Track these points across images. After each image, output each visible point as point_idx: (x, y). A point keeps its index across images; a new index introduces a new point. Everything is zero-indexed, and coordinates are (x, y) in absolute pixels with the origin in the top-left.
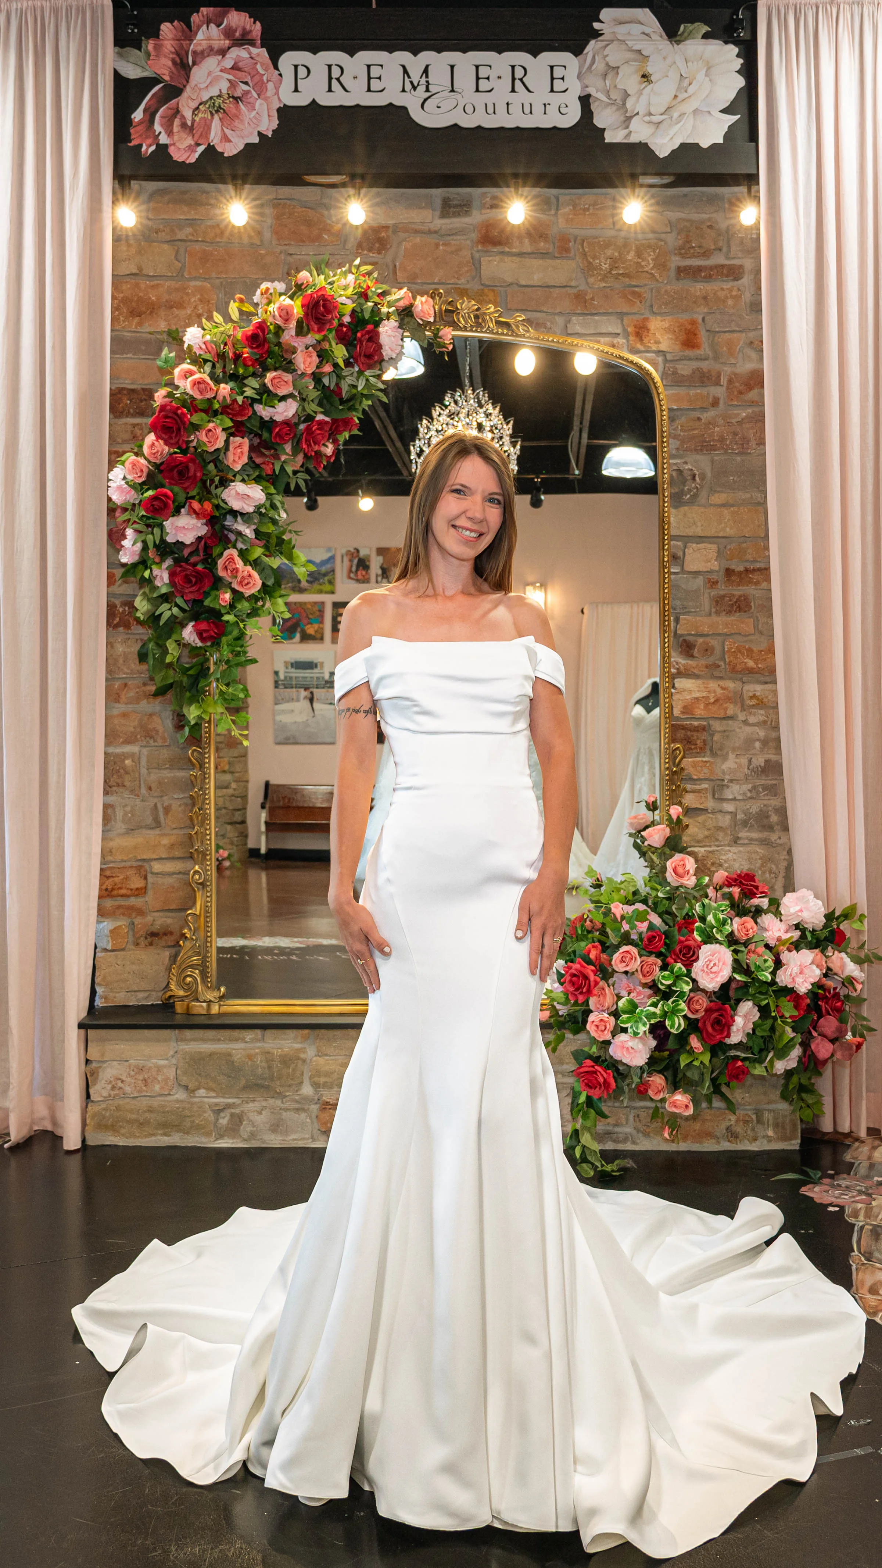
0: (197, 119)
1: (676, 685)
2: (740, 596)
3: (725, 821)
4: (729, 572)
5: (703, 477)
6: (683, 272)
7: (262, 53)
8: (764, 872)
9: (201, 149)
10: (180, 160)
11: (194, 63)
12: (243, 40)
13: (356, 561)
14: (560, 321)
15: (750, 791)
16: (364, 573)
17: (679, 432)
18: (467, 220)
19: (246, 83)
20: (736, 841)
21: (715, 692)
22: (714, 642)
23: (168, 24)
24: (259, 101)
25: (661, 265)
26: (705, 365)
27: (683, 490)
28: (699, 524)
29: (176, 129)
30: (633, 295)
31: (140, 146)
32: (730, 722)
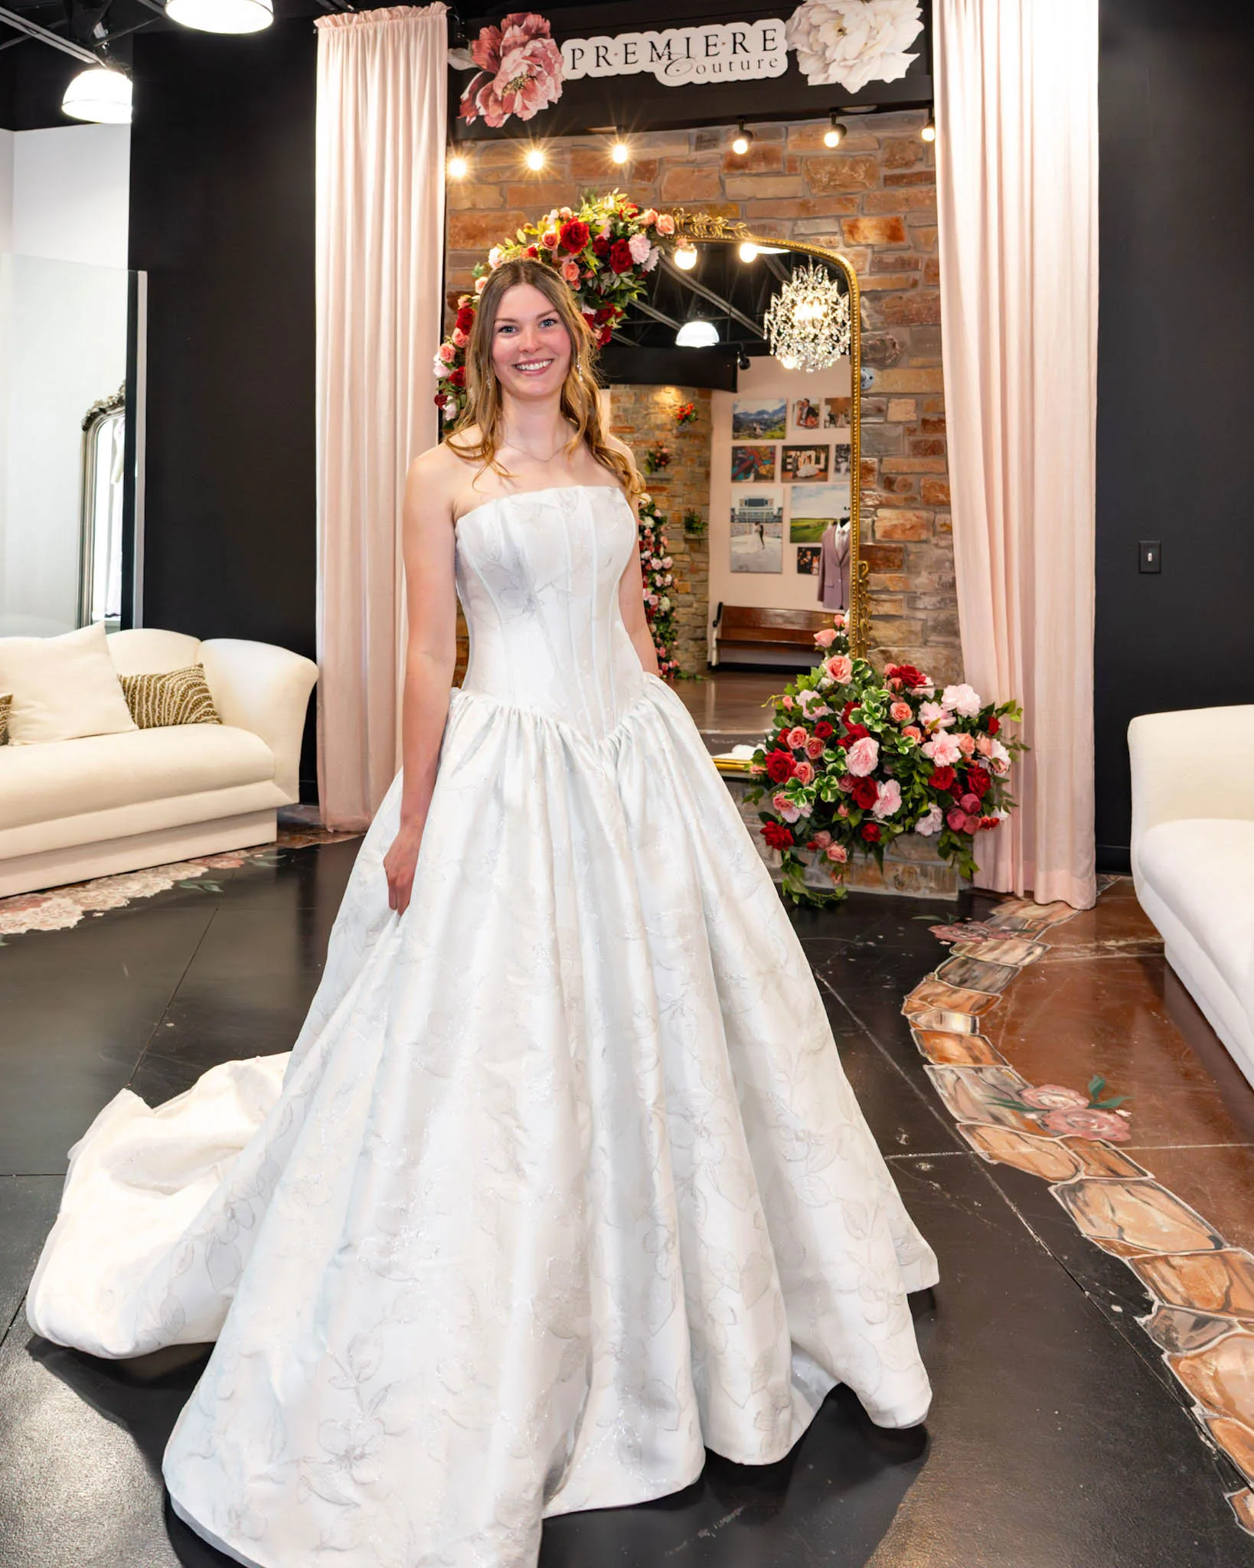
0: (505, 95)
1: (878, 514)
2: (934, 441)
3: (917, 626)
4: (925, 422)
5: (902, 344)
6: (892, 181)
7: (552, 42)
8: (947, 670)
9: (507, 117)
10: (492, 126)
11: (504, 55)
12: (537, 35)
13: (806, 410)
14: (789, 224)
15: (939, 602)
16: (813, 419)
17: (883, 308)
18: (716, 150)
19: (540, 66)
20: (925, 643)
21: (911, 520)
22: (911, 479)
23: (485, 29)
24: (550, 78)
25: (871, 175)
26: (905, 255)
27: (885, 356)
28: (900, 383)
29: (490, 103)
30: (846, 200)
31: (466, 118)
32: (924, 546)
